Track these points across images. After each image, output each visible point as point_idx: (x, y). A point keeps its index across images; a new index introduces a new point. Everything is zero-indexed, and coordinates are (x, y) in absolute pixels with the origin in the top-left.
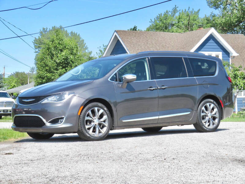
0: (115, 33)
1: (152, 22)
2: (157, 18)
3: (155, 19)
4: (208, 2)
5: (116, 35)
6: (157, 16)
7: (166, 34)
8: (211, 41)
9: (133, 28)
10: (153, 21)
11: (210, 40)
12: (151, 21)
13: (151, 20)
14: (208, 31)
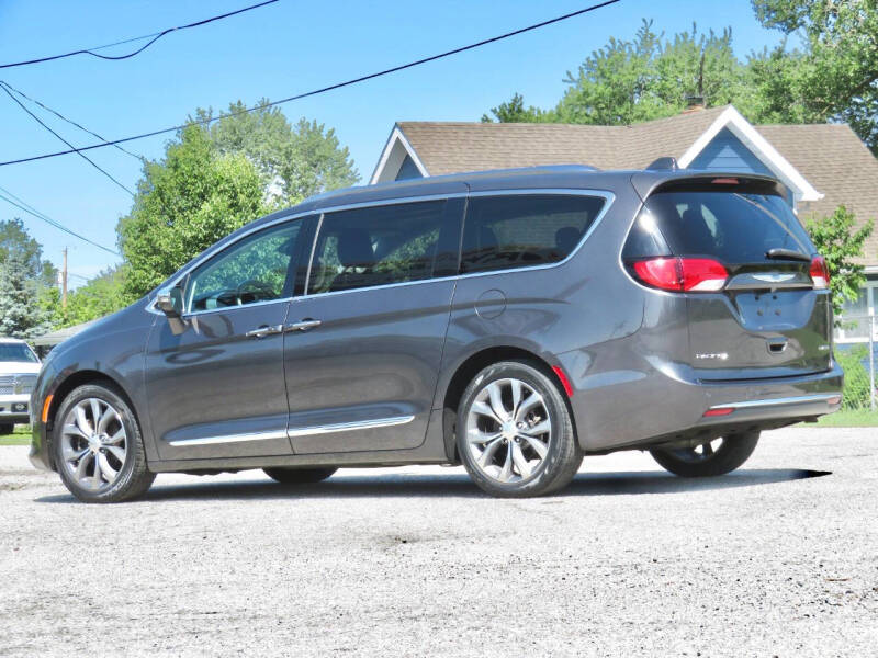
0: (397, 133)
1: (573, 81)
2: (589, 65)
3: (581, 69)
4: (756, 10)
5: (398, 139)
6: (588, 59)
7: (575, 130)
8: (727, 152)
9: (511, 102)
10: (576, 76)
11: (723, 148)
12: (567, 78)
13: (569, 73)
14: (714, 118)
